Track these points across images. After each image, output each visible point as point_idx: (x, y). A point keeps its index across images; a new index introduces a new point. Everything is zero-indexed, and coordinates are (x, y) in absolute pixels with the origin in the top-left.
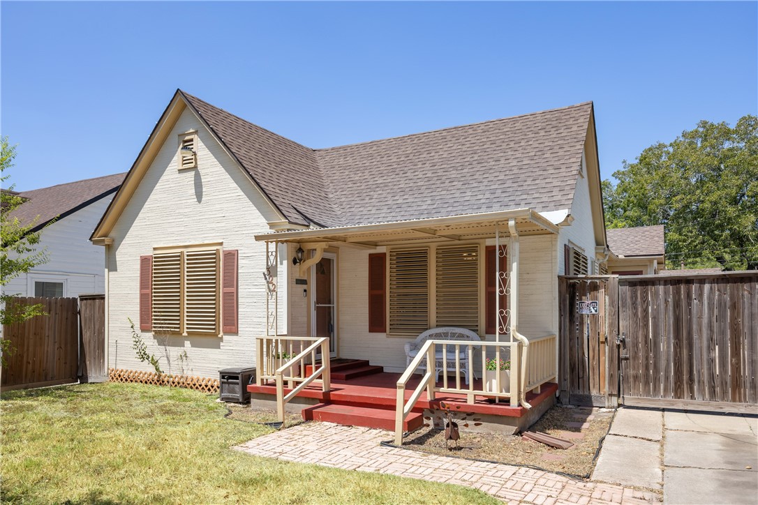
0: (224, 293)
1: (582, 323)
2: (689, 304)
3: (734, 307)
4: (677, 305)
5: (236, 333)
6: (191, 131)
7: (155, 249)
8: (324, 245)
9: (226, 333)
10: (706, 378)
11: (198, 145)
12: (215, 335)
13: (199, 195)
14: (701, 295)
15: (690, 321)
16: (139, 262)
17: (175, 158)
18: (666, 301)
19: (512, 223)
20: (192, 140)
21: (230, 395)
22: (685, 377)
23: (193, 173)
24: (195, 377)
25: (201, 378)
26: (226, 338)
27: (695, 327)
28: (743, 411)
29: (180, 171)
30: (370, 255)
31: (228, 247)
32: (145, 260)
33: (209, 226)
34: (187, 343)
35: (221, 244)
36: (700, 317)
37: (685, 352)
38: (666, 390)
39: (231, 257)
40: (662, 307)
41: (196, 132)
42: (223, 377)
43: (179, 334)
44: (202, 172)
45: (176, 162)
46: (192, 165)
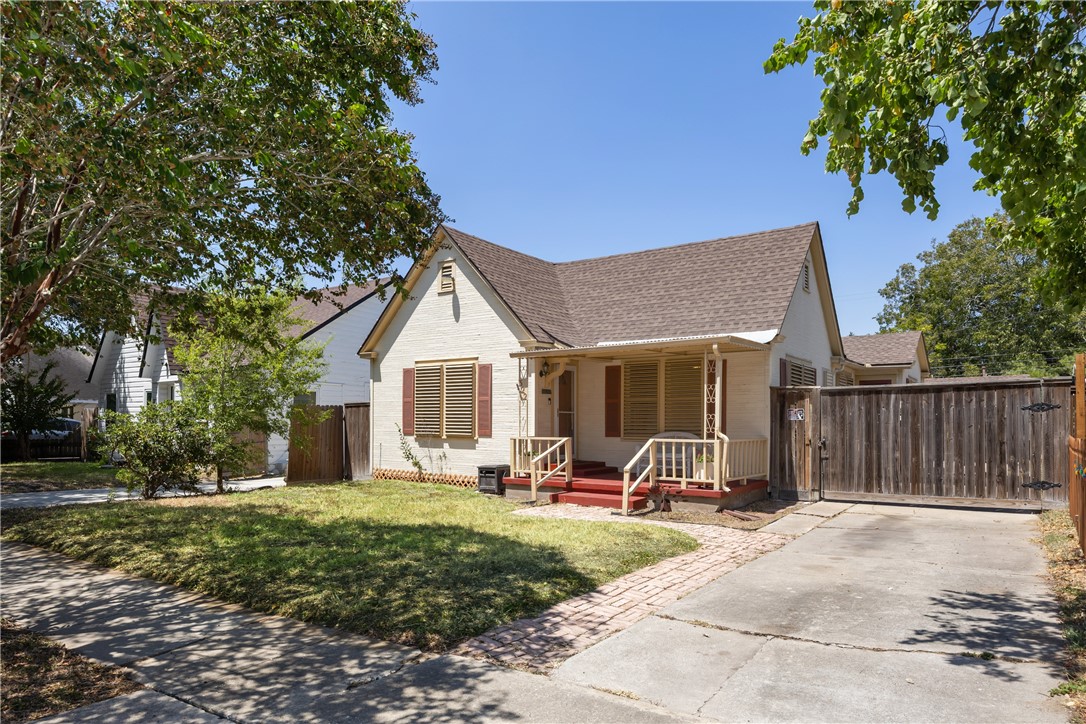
0: (479, 402)
1: (790, 429)
2: (879, 412)
3: (915, 414)
4: (868, 413)
5: (490, 436)
6: (450, 259)
7: (417, 362)
8: (566, 360)
9: (480, 436)
10: (891, 474)
11: (456, 272)
12: (472, 437)
13: (457, 316)
14: (888, 404)
15: (879, 426)
16: (402, 374)
17: (435, 283)
18: (860, 409)
19: (715, 346)
20: (450, 267)
21: (487, 487)
22: (875, 474)
23: (451, 296)
24: (453, 475)
25: (458, 475)
26: (480, 440)
27: (883, 431)
28: (920, 502)
29: (440, 294)
30: (607, 368)
31: (483, 361)
32: (407, 373)
33: (466, 343)
34: (446, 445)
35: (477, 359)
36: (887, 423)
37: (875, 452)
38: (859, 485)
39: (486, 369)
40: (857, 414)
41: (454, 261)
42: (481, 472)
43: (439, 437)
44: (459, 296)
45: (436, 286)
46: (451, 289)
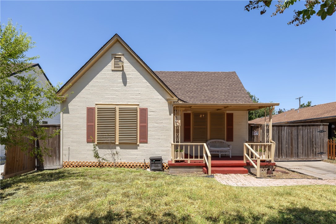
0: (140, 126)
1: (254, 138)
2: (282, 132)
3: (291, 133)
4: (279, 133)
5: (146, 142)
6: (120, 54)
7: (96, 104)
9: (140, 142)
10: (285, 152)
11: (124, 61)
12: (136, 143)
13: (125, 82)
14: (284, 130)
15: (282, 137)
16: (86, 110)
17: (110, 64)
18: (276, 132)
20: (120, 58)
21: (156, 168)
22: (280, 152)
23: (121, 73)
24: (123, 162)
25: (126, 162)
26: (141, 145)
27: (283, 138)
28: (293, 160)
29: (113, 71)
30: (184, 114)
31: (142, 106)
32: (90, 111)
33: (130, 96)
34: (118, 148)
35: (138, 105)
36: (284, 136)
37: (280, 145)
39: (144, 112)
40: (275, 133)
41: (123, 55)
42: (152, 161)
43: (114, 143)
44: (126, 73)
46: (121, 69)
